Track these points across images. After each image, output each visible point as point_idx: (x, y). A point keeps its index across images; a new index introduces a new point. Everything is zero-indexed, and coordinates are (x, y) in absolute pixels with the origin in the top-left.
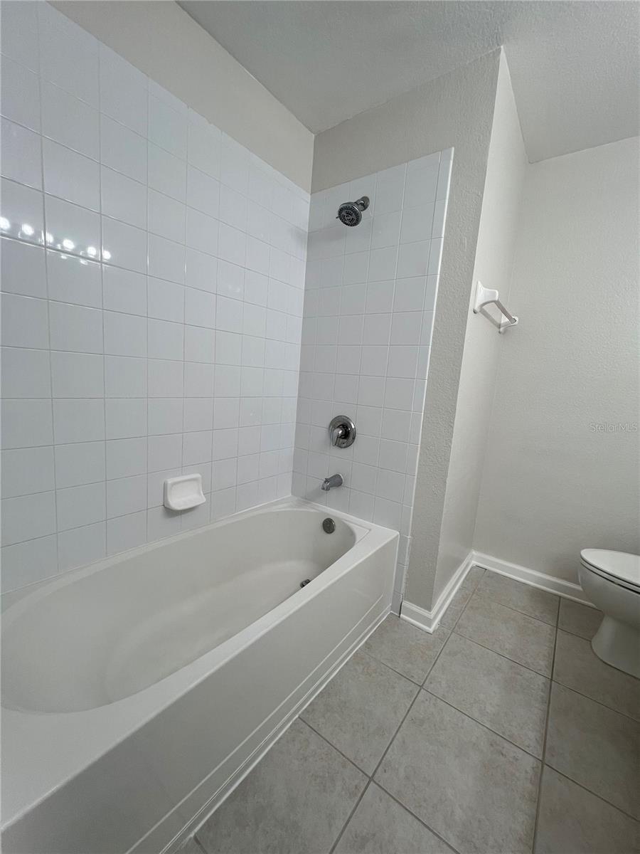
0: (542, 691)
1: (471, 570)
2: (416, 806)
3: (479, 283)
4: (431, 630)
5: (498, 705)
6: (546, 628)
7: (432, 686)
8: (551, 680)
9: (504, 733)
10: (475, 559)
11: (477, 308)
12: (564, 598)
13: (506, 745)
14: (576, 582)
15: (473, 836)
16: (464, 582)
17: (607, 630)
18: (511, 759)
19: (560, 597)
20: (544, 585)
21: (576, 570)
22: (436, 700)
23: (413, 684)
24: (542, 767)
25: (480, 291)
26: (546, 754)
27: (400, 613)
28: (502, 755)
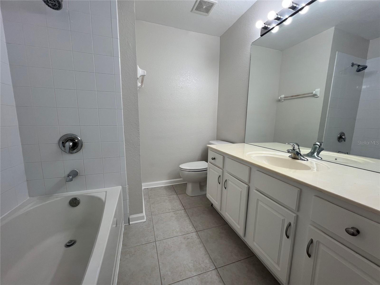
0: (185, 214)
2: (180, 277)
3: (138, 66)
4: (145, 220)
5: (179, 227)
6: (175, 196)
7: (158, 238)
8: (185, 209)
9: (185, 233)
10: (143, 186)
11: (139, 77)
12: (174, 185)
13: (187, 235)
15: (197, 266)
17: (190, 187)
18: (191, 238)
19: (172, 185)
21: (179, 173)
22: (163, 241)
23: (152, 243)
24: (197, 233)
25: (139, 70)
26: (196, 229)
27: (129, 223)
28: (188, 238)
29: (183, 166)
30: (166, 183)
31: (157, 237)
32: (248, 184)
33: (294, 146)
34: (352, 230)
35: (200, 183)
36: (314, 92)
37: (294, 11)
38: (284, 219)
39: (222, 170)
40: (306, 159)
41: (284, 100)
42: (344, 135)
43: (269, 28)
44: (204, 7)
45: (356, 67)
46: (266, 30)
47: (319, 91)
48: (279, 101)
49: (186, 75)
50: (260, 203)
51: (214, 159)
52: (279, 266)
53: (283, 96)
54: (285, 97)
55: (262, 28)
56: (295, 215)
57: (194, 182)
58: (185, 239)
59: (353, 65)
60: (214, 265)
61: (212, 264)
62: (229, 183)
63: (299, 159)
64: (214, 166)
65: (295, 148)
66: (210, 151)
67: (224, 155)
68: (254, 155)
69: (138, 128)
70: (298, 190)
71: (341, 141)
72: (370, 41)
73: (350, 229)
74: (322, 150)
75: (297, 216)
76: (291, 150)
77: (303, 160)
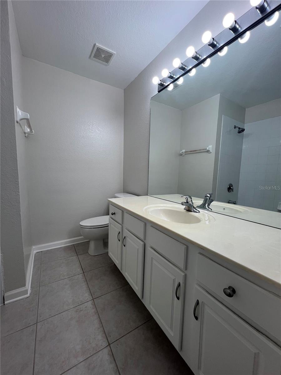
0: (83, 279)
1: (35, 256)
3: (17, 107)
4: (28, 295)
5: (72, 297)
6: (75, 258)
8: (84, 273)
9: (78, 304)
10: (35, 250)
11: (18, 120)
13: (81, 306)
14: (81, 236)
15: (86, 348)
16: (34, 262)
17: (92, 245)
18: (84, 309)
19: (74, 245)
20: (69, 244)
21: (79, 230)
22: (47, 321)
23: (32, 326)
24: (94, 301)
25: (19, 112)
26: (93, 296)
27: (4, 302)
28: (81, 311)
29: (84, 223)
30: (66, 243)
31: (41, 316)
32: (144, 241)
33: (187, 198)
34: (229, 291)
35: (103, 240)
36: (208, 149)
37: (183, 72)
38: (175, 279)
39: (121, 226)
40: (198, 211)
41: (185, 154)
42: (232, 186)
43: (165, 85)
44: (103, 56)
45: (237, 129)
46: (162, 87)
47: (211, 147)
48: (181, 155)
49: (88, 124)
50: (154, 262)
51: (114, 214)
52: (172, 330)
53: (184, 151)
54: (185, 152)
55: (159, 84)
56: (183, 274)
57: (96, 239)
58: (77, 312)
59: (235, 127)
60: (107, 341)
61: (105, 340)
62: (128, 239)
63: (192, 211)
64: (114, 221)
65: (188, 201)
66: (111, 205)
67: (123, 210)
68: (152, 209)
69: (16, 182)
70: (185, 248)
71: (230, 192)
72: (246, 109)
73: (227, 290)
74: (212, 201)
75: (186, 275)
76: (185, 202)
77: (195, 212)
